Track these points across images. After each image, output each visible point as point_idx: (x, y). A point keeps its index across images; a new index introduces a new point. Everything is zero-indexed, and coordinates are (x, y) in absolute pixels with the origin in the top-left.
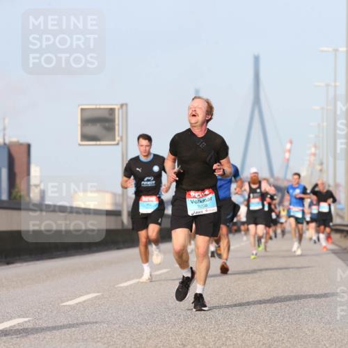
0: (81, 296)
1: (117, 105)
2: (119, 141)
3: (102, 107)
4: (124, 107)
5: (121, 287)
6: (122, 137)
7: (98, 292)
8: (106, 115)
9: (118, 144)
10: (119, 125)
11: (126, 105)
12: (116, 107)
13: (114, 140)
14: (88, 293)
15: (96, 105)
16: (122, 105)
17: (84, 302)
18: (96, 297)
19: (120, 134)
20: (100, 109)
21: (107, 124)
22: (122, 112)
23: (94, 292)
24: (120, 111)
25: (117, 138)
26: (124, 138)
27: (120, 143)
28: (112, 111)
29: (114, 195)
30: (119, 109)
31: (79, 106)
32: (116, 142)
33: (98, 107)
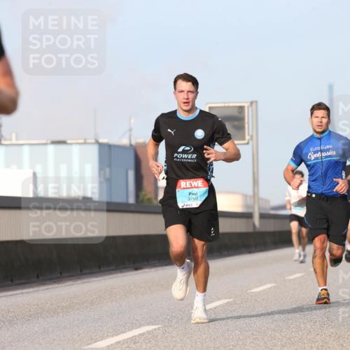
0: (212, 302)
1: (246, 102)
2: (249, 140)
3: (231, 105)
4: (254, 105)
5: (253, 293)
6: (252, 136)
7: (229, 298)
8: (235, 113)
9: (248, 143)
10: (248, 123)
11: (256, 102)
12: (246, 105)
13: (244, 139)
14: (219, 299)
15: (225, 103)
16: (252, 103)
17: (215, 308)
18: (227, 303)
19: (250, 134)
20: (229, 107)
21: (236, 123)
22: (252, 111)
23: (226, 298)
24: (250, 109)
25: (247, 137)
26: (254, 138)
27: (251, 142)
28: (241, 108)
29: (245, 196)
30: (248, 107)
31: (207, 104)
32: (246, 142)
33: (227, 105)
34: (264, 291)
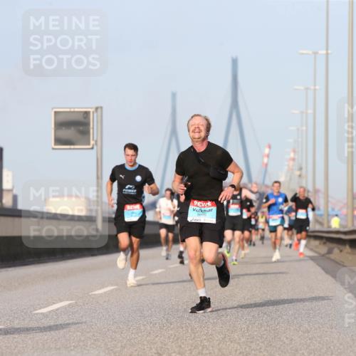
0: (54, 303)
1: (91, 108)
2: (93, 145)
3: (76, 110)
4: (99, 110)
5: (95, 295)
6: (96, 141)
7: (72, 300)
8: (81, 118)
9: (92, 148)
10: (93, 128)
11: (101, 108)
12: (91, 110)
13: (89, 144)
14: (61, 301)
15: (70, 108)
16: (97, 109)
17: (57, 310)
18: (69, 305)
19: (95, 139)
20: (74, 112)
21: (81, 128)
22: (97, 116)
23: (67, 300)
24: (95, 115)
25: (92, 142)
26: (99, 143)
27: (95, 147)
28: (87, 114)
30: (93, 112)
31: (53, 109)
32: (91, 146)
33: (72, 110)
34: (105, 293)
